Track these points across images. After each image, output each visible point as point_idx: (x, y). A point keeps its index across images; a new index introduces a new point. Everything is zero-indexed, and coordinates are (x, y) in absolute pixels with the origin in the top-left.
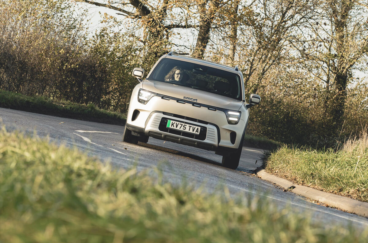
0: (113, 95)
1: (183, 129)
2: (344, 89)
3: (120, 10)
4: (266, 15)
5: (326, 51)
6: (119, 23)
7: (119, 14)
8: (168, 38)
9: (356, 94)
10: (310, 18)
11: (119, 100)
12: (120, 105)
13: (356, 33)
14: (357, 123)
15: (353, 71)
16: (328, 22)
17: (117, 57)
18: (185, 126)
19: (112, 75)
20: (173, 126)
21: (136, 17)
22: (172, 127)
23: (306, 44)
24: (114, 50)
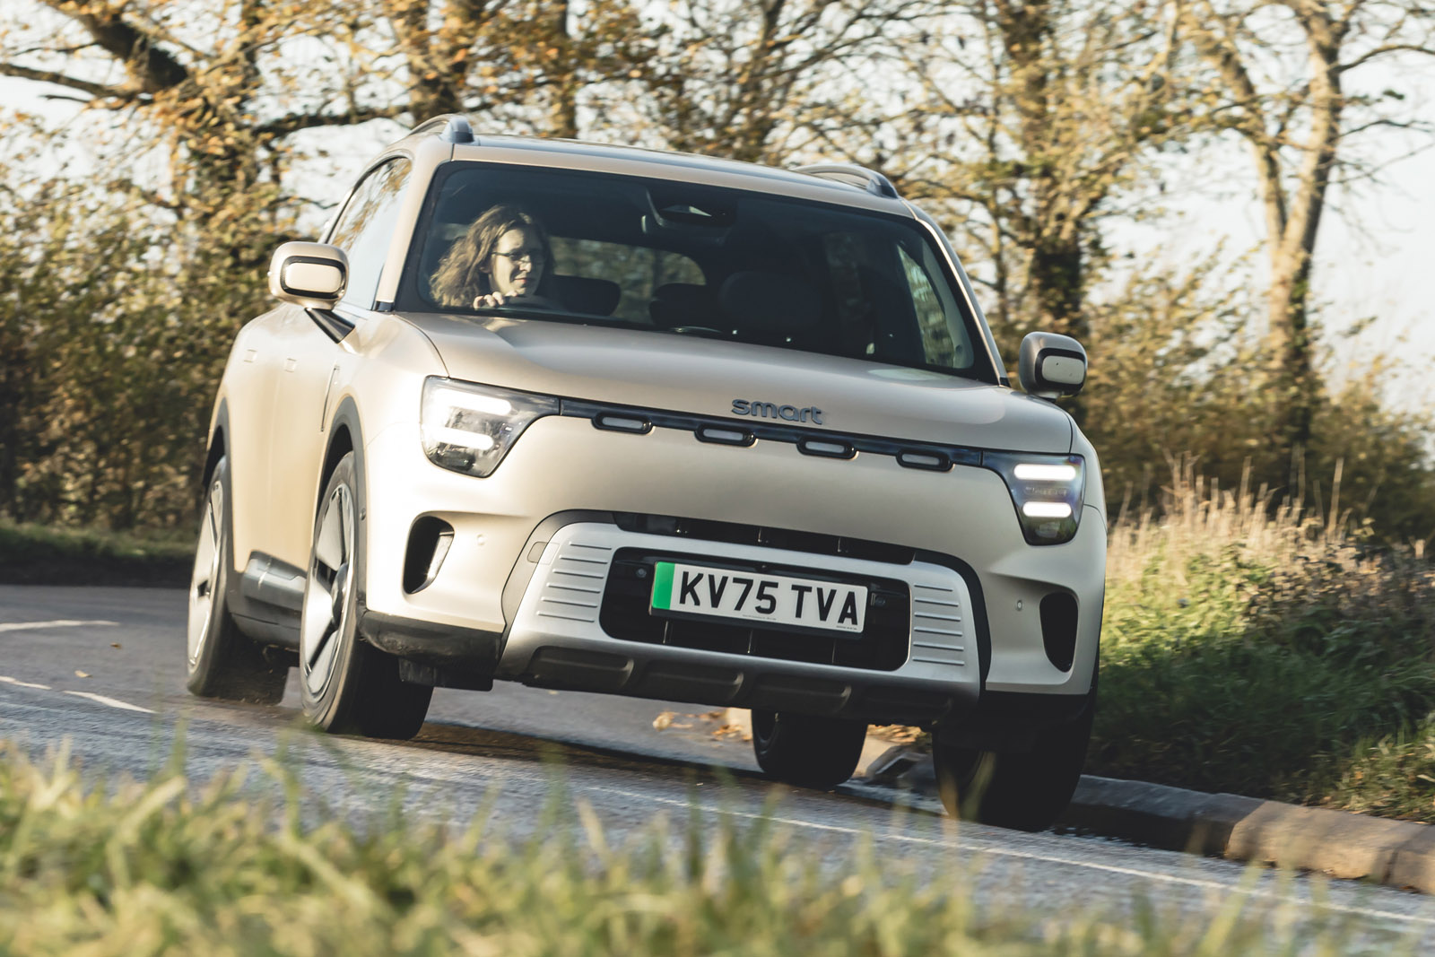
0: (67, 458)
1: (759, 609)
2: (1076, 308)
3: (56, 78)
4: (693, 23)
5: (975, 152)
6: (58, 136)
7: (51, 97)
8: (276, 179)
9: (1129, 327)
10: (892, 16)
11: (98, 475)
12: (105, 498)
13: (1098, 56)
14: (1148, 448)
15: (1105, 225)
16: (971, 26)
17: (67, 288)
18: (768, 591)
19: (57, 370)
20: (689, 596)
21: (129, 97)
22: (689, 607)
23: (887, 135)
24: (49, 255)
